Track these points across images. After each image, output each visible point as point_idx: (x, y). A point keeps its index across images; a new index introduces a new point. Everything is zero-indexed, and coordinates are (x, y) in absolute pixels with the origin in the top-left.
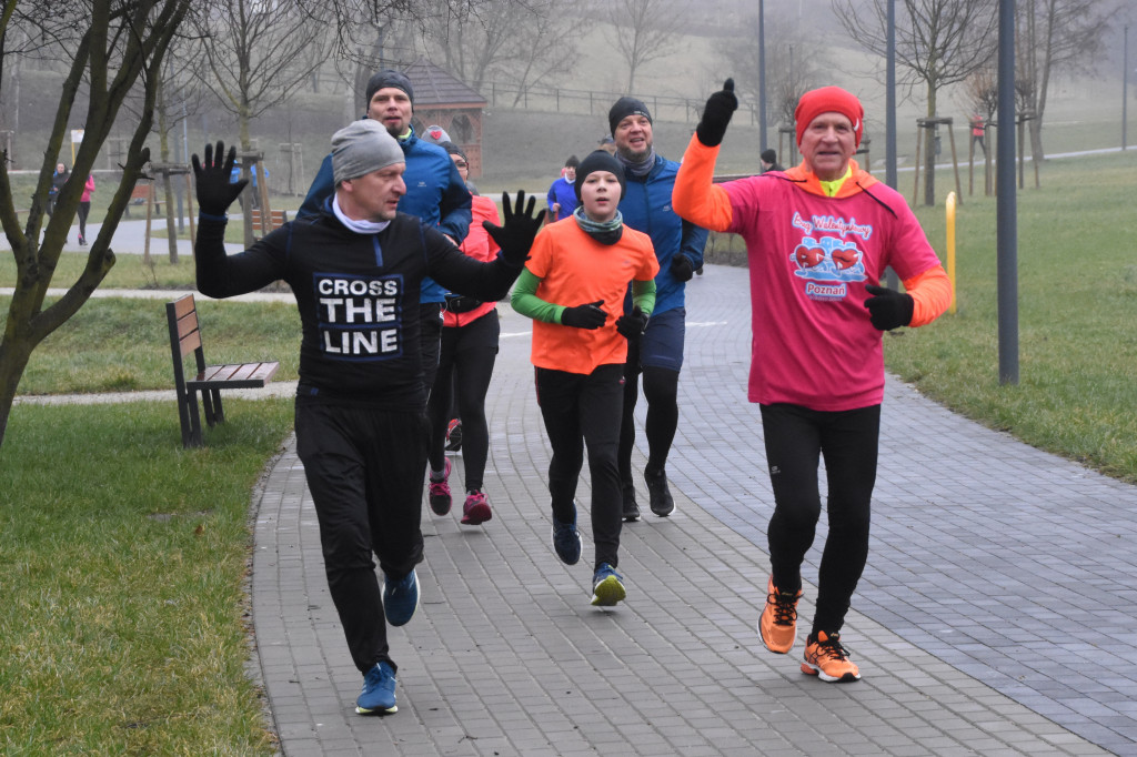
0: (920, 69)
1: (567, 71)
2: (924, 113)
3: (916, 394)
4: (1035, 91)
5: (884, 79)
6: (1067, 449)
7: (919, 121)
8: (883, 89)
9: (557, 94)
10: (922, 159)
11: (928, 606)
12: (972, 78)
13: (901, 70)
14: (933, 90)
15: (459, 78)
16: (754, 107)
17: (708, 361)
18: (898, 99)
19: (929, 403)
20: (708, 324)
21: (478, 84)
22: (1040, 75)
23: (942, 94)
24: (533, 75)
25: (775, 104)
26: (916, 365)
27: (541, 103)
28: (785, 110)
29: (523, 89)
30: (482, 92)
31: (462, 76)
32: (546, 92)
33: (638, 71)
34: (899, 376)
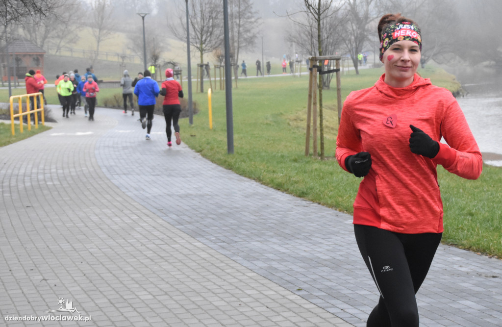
0: (197, 47)
1: (75, 43)
2: (199, 62)
3: (200, 157)
4: (235, 56)
5: (186, 50)
6: (250, 176)
7: (198, 65)
8: (186, 54)
9: (71, 50)
10: (199, 77)
11: (206, 229)
12: (214, 51)
13: (192, 47)
14: (202, 54)
15: (35, 43)
16: (142, 57)
17: (128, 144)
18: (191, 57)
19: (204, 159)
20: (128, 131)
21: (42, 46)
22: (236, 51)
23: (205, 56)
24: (63, 44)
25: (149, 57)
26: (200, 147)
27: (65, 53)
28: (152, 59)
29: (59, 48)
30: (44, 49)
31: (36, 42)
32: (67, 49)
33: (100, 43)
34: (194, 150)
